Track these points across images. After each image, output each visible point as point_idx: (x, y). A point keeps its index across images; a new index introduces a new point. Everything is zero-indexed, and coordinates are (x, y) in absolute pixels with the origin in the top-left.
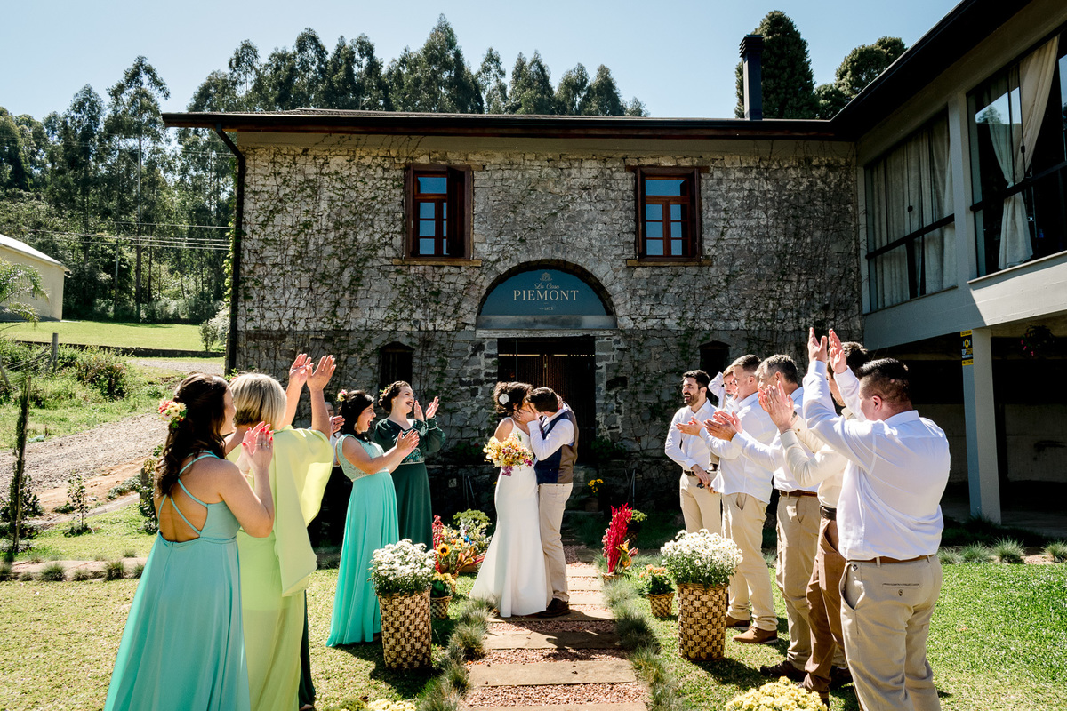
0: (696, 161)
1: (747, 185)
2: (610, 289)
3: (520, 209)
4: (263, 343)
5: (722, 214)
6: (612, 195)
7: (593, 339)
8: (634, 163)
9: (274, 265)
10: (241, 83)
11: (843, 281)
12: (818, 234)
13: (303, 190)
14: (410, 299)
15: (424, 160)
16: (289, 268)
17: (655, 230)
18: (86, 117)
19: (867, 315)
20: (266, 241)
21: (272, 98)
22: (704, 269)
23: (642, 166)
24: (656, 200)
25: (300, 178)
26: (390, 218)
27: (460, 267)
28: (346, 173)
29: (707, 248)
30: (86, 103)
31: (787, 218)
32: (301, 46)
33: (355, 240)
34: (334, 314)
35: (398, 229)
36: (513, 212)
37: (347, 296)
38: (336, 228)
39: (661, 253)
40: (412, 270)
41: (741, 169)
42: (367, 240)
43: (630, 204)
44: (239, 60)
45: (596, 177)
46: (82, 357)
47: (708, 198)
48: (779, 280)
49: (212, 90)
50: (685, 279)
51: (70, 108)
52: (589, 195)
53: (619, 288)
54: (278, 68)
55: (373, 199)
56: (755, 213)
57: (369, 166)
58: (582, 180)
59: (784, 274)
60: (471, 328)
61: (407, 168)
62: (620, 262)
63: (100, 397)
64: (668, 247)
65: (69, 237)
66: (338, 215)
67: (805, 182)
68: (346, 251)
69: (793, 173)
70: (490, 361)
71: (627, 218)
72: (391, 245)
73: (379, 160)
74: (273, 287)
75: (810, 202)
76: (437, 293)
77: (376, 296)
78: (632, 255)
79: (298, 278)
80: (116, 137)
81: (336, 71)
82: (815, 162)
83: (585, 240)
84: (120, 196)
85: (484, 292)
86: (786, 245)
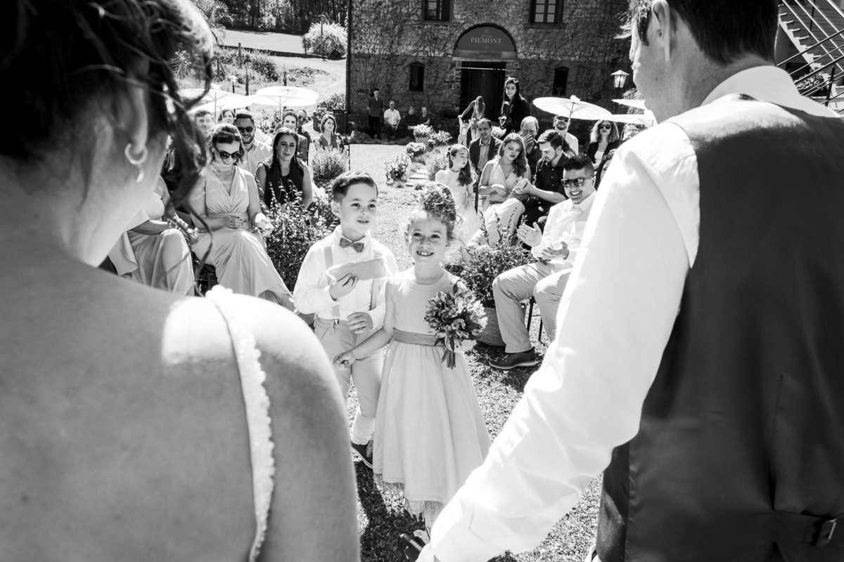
2: (515, 39)
4: (361, 59)
5: (574, 1)
7: (505, 63)
14: (424, 41)
16: (372, 25)
17: (540, 9)
20: (362, 11)
22: (562, 30)
27: (447, 26)
29: (564, 19)
31: (607, 4)
33: (401, 11)
34: (391, 47)
35: (420, 6)
37: (397, 38)
38: (392, 6)
39: (542, 21)
40: (426, 27)
42: (406, 12)
48: (598, 36)
50: (552, 35)
53: (519, 39)
59: (601, 33)
60: (450, 56)
62: (521, 25)
64: (545, 18)
68: (397, 17)
70: (458, 72)
71: (527, 2)
72: (416, 15)
74: (365, 34)
76: (436, 39)
77: (409, 39)
78: (527, 22)
79: (376, 29)
83: (506, 14)
85: (457, 38)
86: (604, 18)
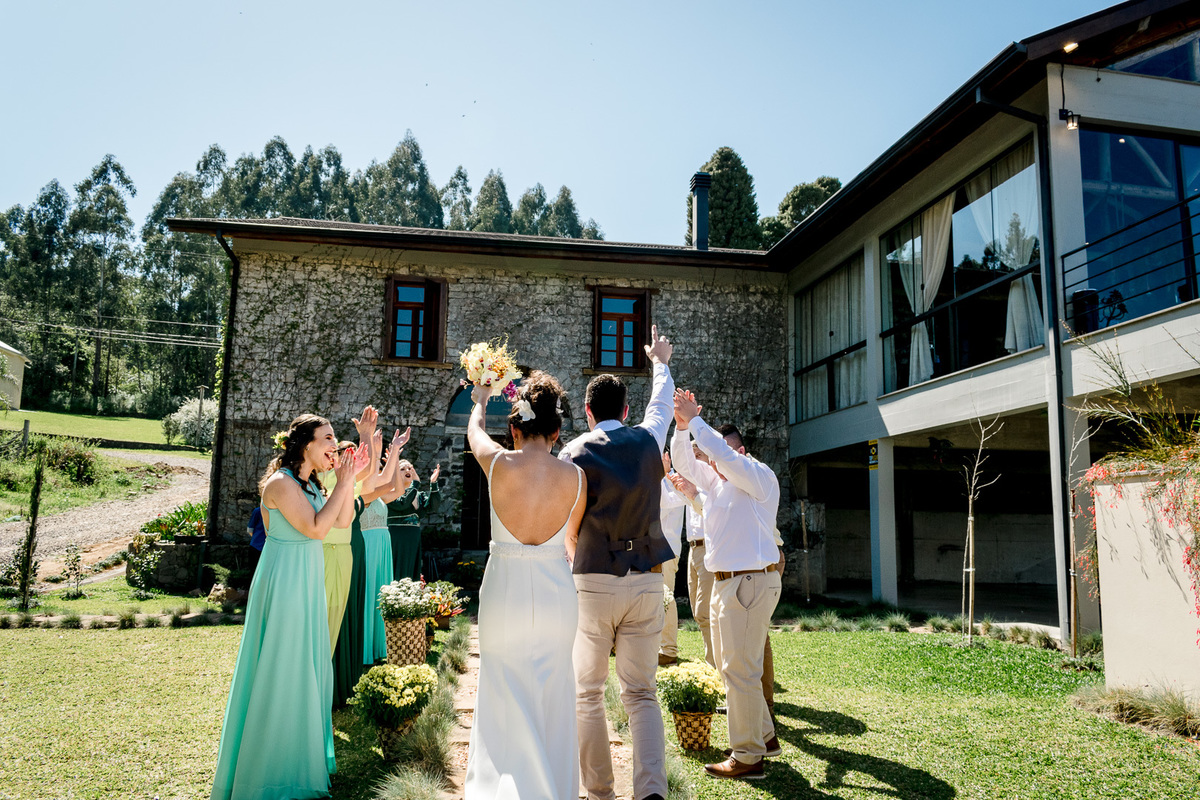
0: (648, 284)
1: (692, 307)
3: (490, 319)
4: (249, 431)
5: (670, 331)
6: (572, 310)
8: (593, 283)
9: (262, 361)
10: (209, 185)
11: (774, 395)
12: (752, 353)
13: (292, 293)
14: (386, 396)
15: (404, 271)
16: (276, 364)
17: (609, 343)
18: (51, 211)
19: (792, 425)
20: (255, 338)
21: (238, 202)
23: (600, 286)
24: (611, 316)
25: (289, 283)
26: (371, 322)
27: (433, 369)
28: (332, 280)
30: (52, 198)
31: (726, 338)
32: (270, 153)
33: (338, 341)
34: (316, 406)
35: (378, 332)
36: (483, 322)
37: (328, 391)
38: (321, 330)
39: (614, 364)
40: (390, 370)
41: (687, 293)
42: (348, 341)
43: (588, 319)
44: (207, 163)
45: (558, 294)
46: (51, 445)
47: (657, 317)
48: (717, 392)
49: (178, 190)
51: (36, 202)
52: (552, 309)
54: (244, 173)
55: (356, 304)
56: (699, 332)
57: (354, 275)
58: (545, 296)
59: (721, 387)
60: (441, 425)
61: (388, 278)
62: (577, 370)
63: (69, 482)
64: (620, 359)
65: (30, 328)
66: (323, 317)
67: (743, 307)
68: (329, 351)
69: (732, 298)
70: (457, 455)
71: (585, 331)
72: (371, 347)
73: (363, 270)
74: (260, 381)
75: (747, 324)
76: (411, 392)
77: (355, 392)
78: (588, 364)
79: (284, 373)
80: (81, 232)
81: (302, 179)
82: (752, 290)
83: (547, 350)
84: (82, 291)
85: (454, 392)
86: (724, 361)
